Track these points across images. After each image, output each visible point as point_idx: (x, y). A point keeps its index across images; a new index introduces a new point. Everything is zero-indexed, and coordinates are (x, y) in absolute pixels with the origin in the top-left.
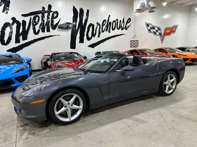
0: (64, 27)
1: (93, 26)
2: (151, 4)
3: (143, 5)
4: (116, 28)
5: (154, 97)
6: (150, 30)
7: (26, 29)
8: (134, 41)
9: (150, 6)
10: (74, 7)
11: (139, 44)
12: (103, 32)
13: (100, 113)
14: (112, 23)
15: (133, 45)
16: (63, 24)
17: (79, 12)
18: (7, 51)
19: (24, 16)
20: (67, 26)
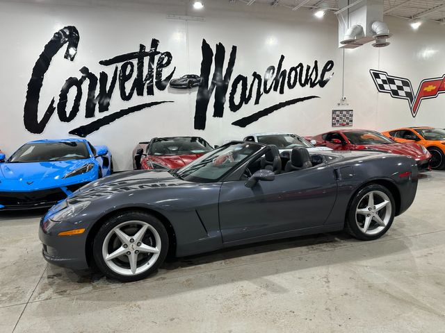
0: (181, 85)
1: (244, 80)
2: (378, 28)
3: (358, 31)
4: (298, 83)
5: (336, 241)
6: (381, 87)
7: (107, 89)
8: (341, 111)
9: (375, 33)
10: (204, 41)
11: (354, 119)
12: (267, 92)
13: (202, 266)
14: (287, 74)
15: (338, 121)
16: (182, 78)
17: (214, 52)
18: (70, 132)
19: (105, 63)
20: (188, 81)
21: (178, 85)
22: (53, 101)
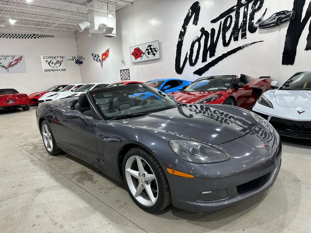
0: (269, 24)
7: (215, 40)
16: (271, 17)
18: (194, 73)
19: (214, 21)
20: (276, 19)
21: (267, 25)
22: (187, 54)
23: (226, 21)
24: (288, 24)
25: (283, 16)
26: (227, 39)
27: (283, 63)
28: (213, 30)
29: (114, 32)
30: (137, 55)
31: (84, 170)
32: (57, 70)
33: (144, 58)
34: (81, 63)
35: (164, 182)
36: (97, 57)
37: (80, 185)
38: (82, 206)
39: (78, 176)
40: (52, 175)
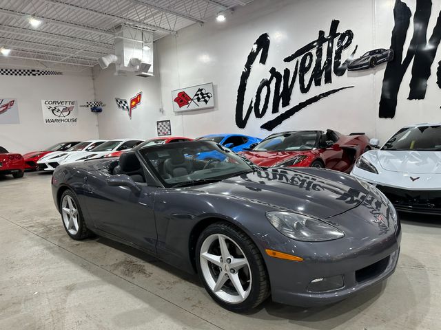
0: (362, 65)
7: (289, 84)
16: (363, 57)
18: (261, 127)
19: (288, 60)
20: (370, 59)
21: (357, 66)
22: (252, 102)
23: (304, 60)
24: (385, 65)
25: (379, 55)
26: (306, 83)
27: (381, 116)
28: (287, 72)
29: (151, 70)
30: (181, 101)
31: (128, 259)
32: (64, 121)
33: (192, 105)
34: (100, 111)
35: (260, 268)
36: (124, 102)
37: (128, 279)
38: (138, 307)
39: (122, 268)
40: (84, 266)
